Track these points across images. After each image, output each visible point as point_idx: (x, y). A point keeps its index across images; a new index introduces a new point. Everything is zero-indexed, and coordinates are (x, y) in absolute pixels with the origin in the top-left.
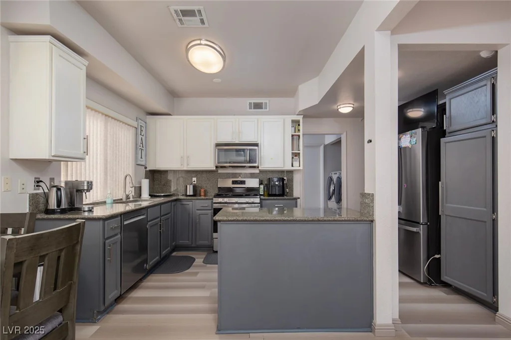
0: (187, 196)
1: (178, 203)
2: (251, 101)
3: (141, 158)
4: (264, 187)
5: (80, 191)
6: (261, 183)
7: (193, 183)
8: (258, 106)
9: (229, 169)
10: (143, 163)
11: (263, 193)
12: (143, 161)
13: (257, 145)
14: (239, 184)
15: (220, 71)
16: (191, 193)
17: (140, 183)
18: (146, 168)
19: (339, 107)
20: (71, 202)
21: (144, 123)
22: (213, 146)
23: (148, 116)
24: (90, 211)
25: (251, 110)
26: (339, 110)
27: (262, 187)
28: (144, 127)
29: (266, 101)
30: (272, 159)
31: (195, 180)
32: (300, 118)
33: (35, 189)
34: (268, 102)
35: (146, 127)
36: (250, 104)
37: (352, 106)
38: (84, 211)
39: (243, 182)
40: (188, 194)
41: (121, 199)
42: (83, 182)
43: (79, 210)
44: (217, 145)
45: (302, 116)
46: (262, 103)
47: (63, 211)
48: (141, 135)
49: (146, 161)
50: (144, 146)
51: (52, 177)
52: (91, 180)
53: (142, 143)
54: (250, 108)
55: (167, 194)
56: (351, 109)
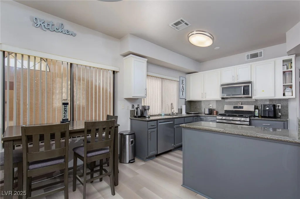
0: (205, 114)
1: (199, 118)
2: (248, 54)
3: (183, 95)
4: (259, 111)
5: (145, 110)
6: (256, 108)
8: (255, 56)
9: (231, 99)
10: (184, 98)
11: (258, 115)
12: (184, 97)
13: (250, 82)
14: (239, 108)
15: (211, 45)
16: (208, 113)
17: (181, 107)
18: (186, 100)
20: (142, 113)
21: (184, 79)
22: (219, 85)
23: (187, 75)
24: (149, 117)
25: (248, 60)
27: (257, 111)
28: (184, 80)
31: (211, 106)
32: (292, 57)
33: (132, 108)
34: (262, 51)
35: (185, 80)
38: (147, 117)
39: (241, 107)
40: (206, 113)
41: (170, 114)
42: (146, 106)
43: (145, 117)
44: (222, 85)
45: (294, 55)
46: (258, 53)
47: (139, 117)
48: (182, 84)
49: (185, 96)
50: (184, 89)
51: (138, 104)
52: (149, 105)
53: (183, 88)
54: (248, 58)
55: (196, 113)
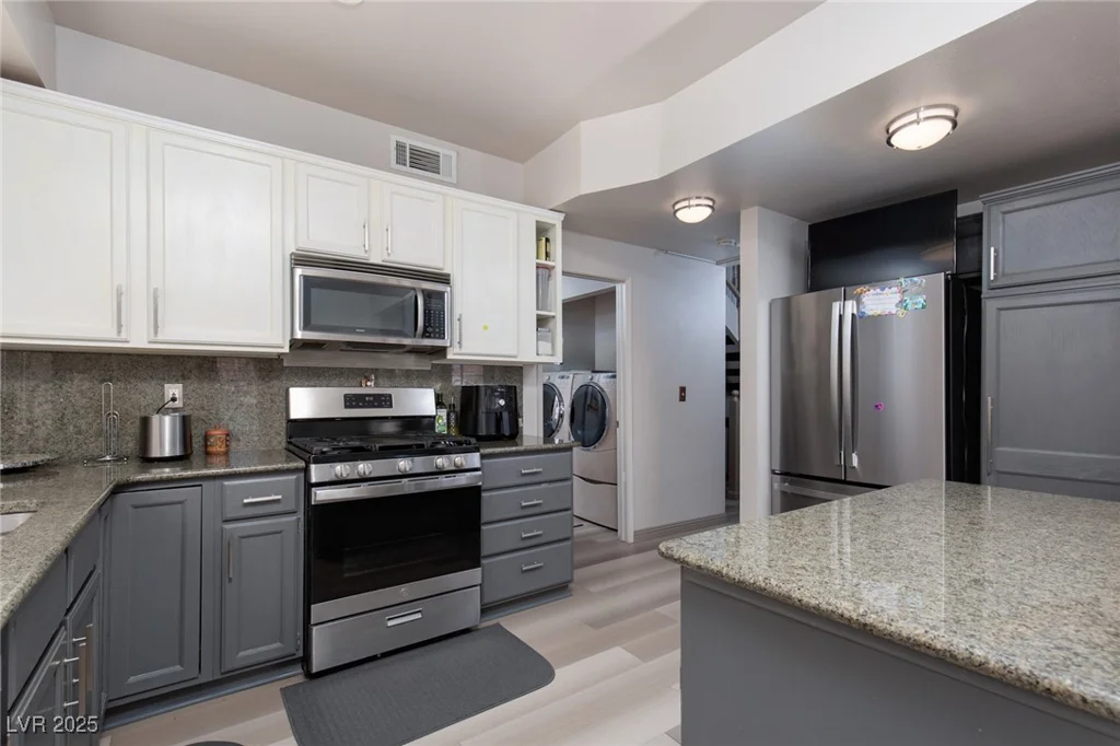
2: (401, 140)
4: (448, 415)
6: (439, 404)
7: (171, 404)
8: (422, 162)
13: (444, 279)
14: (373, 405)
16: (172, 449)
19: (676, 208)
22: (280, 264)
25: (403, 169)
26: (679, 215)
27: (443, 413)
29: (447, 152)
30: (486, 328)
32: (556, 220)
34: (454, 154)
36: (400, 147)
37: (710, 203)
39: (384, 401)
44: (300, 260)
45: (561, 217)
46: (436, 154)
54: (402, 162)
56: (708, 212)
